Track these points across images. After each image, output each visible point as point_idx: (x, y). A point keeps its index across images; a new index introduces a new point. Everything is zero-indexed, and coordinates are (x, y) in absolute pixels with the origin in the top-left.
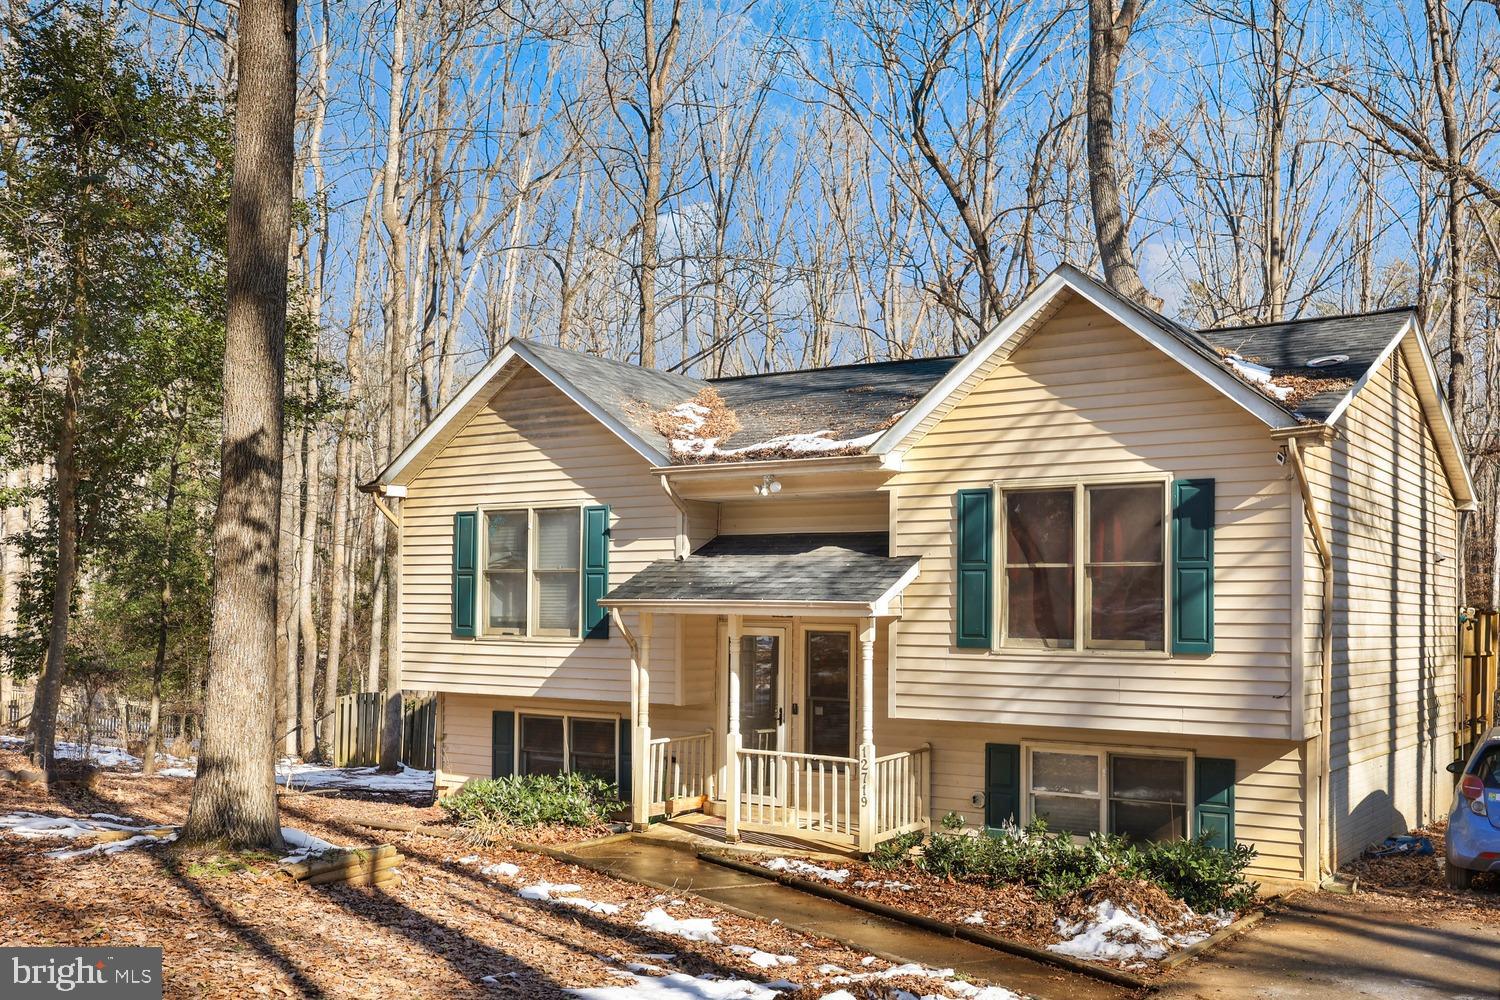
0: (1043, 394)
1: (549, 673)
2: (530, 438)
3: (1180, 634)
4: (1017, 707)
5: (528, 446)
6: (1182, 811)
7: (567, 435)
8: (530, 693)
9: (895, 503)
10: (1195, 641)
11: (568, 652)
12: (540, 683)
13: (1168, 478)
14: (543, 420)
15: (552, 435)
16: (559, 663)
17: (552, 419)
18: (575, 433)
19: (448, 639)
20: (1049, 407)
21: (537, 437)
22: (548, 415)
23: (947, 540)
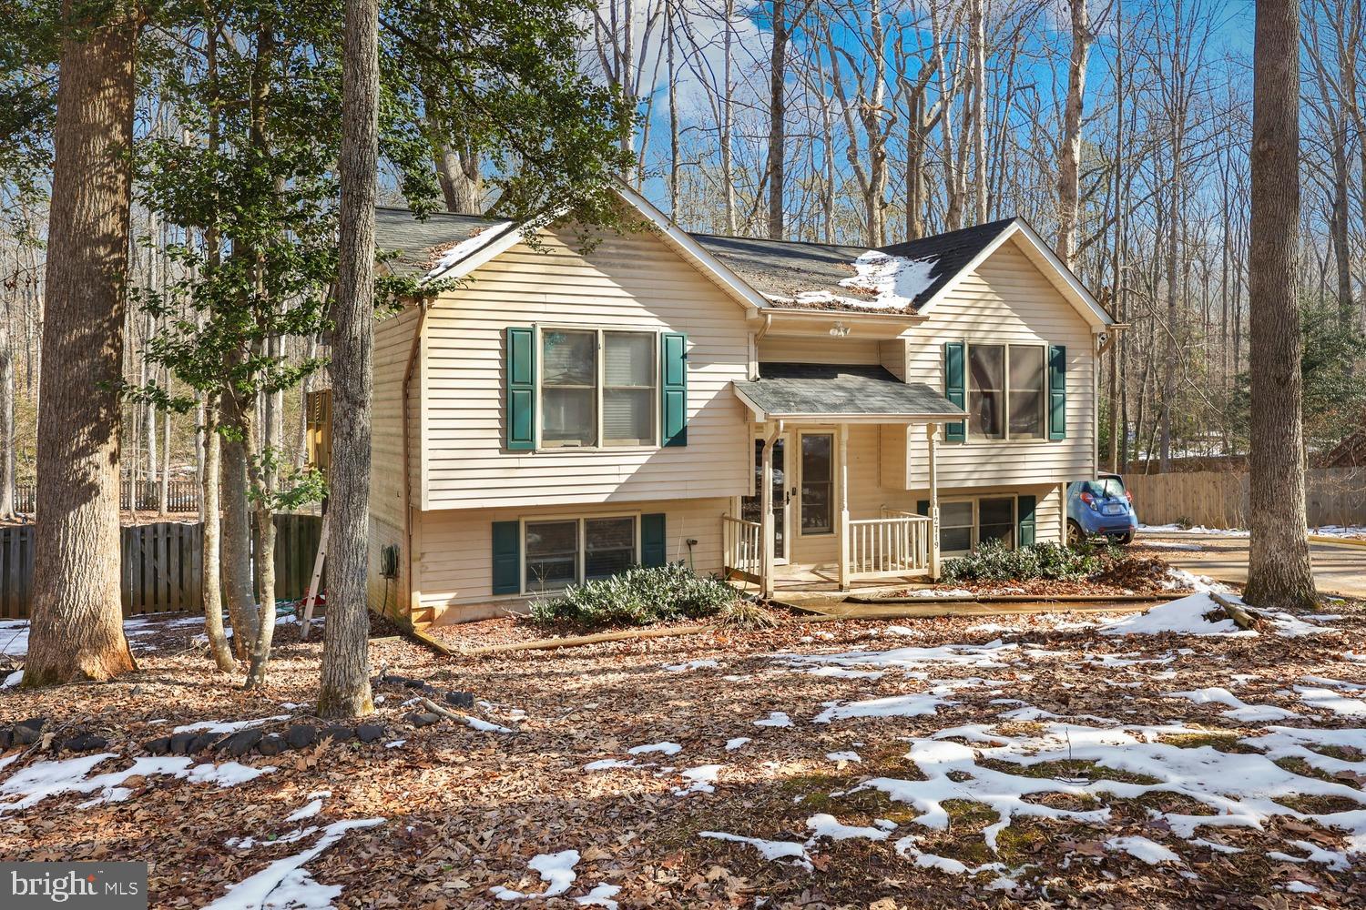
0: (986, 289)
1: (623, 479)
2: (597, 265)
3: (1052, 430)
4: (976, 476)
5: (593, 272)
6: (1013, 527)
7: (640, 267)
8: (602, 499)
9: (908, 348)
10: (1057, 432)
11: (644, 460)
12: (612, 489)
13: (1045, 343)
14: (613, 251)
15: (624, 266)
16: (633, 469)
17: (622, 251)
18: (649, 268)
19: (496, 453)
20: (989, 297)
21: (605, 264)
22: (618, 247)
23: (938, 373)
